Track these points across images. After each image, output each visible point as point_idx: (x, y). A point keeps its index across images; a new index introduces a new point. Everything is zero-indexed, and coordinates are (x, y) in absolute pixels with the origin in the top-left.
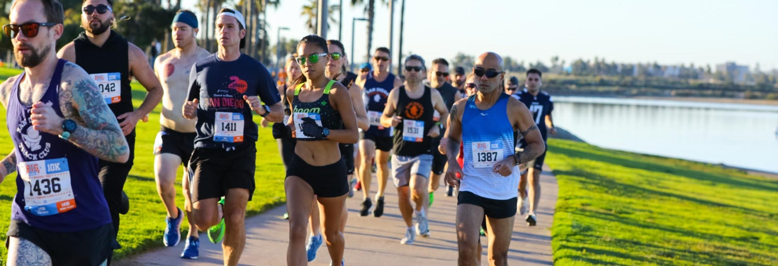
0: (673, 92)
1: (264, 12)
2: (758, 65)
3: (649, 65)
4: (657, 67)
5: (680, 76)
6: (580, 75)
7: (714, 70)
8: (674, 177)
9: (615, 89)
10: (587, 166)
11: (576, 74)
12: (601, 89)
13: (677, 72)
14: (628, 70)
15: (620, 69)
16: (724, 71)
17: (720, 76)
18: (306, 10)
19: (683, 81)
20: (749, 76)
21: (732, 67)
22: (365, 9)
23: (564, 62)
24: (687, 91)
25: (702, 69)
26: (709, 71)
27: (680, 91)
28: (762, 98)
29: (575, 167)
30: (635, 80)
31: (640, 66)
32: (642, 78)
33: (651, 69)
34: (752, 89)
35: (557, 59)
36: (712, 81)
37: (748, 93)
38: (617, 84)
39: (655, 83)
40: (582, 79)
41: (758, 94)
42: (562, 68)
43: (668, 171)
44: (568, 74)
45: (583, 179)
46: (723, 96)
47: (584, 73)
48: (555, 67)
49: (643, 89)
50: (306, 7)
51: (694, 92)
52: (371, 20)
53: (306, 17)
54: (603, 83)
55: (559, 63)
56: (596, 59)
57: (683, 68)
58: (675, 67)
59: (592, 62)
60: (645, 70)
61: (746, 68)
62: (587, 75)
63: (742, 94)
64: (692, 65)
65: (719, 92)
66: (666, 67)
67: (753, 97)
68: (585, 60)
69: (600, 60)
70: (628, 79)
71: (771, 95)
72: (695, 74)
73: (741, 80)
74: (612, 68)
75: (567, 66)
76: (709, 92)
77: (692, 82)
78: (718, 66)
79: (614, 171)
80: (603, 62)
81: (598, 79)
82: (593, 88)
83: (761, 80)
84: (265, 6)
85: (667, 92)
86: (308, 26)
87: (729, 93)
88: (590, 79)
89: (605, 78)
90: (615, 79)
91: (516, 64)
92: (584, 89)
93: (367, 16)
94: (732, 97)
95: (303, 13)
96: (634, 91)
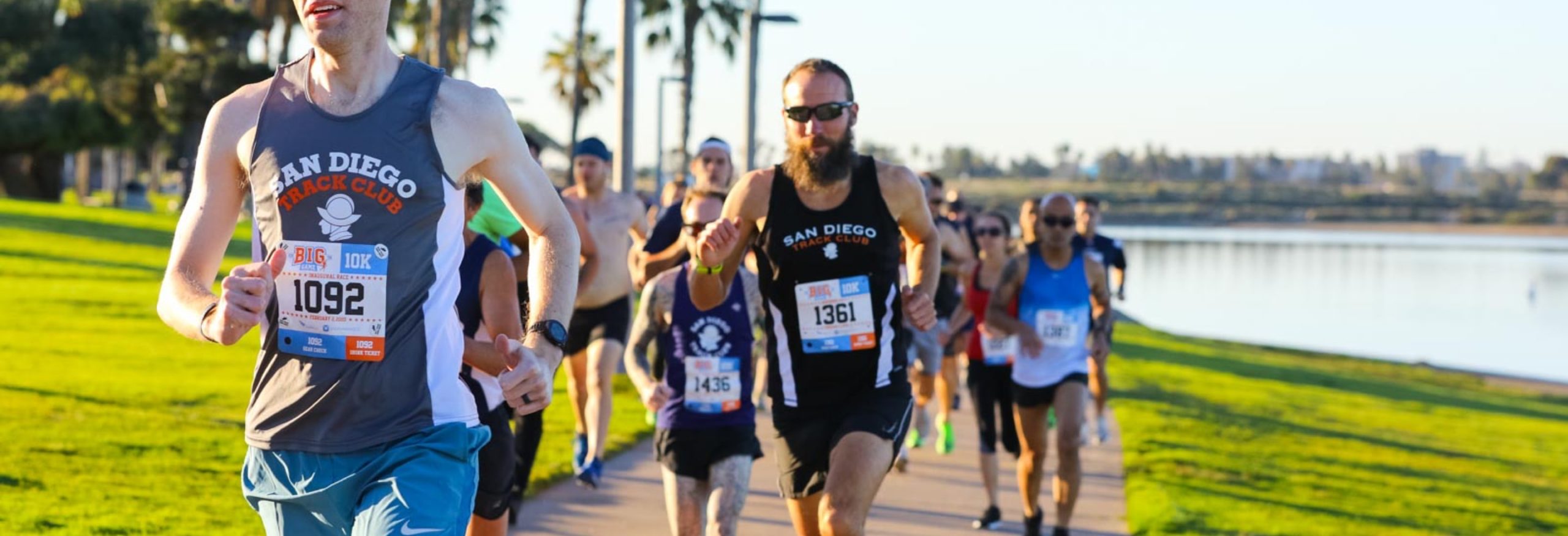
0: (1311, 213)
1: (465, 66)
2: (1483, 155)
3: (1257, 158)
4: (1275, 162)
5: (1325, 179)
6: (1117, 180)
7: (1392, 165)
8: (1343, 397)
9: (1189, 208)
10: (1165, 377)
11: (1107, 179)
12: (1162, 210)
13: (1315, 172)
14: (1214, 169)
15: (1197, 168)
16: (1415, 169)
17: (1404, 177)
18: (554, 60)
19: (1329, 189)
20: (1467, 177)
21: (1430, 159)
22: (677, 57)
23: (1080, 156)
24: (1338, 211)
25: (1367, 165)
26: (1383, 169)
27: (1326, 211)
28: (1496, 221)
29: (1140, 380)
30: (1230, 189)
31: (1240, 161)
32: (1245, 186)
33: (1263, 167)
34: (1474, 202)
35: (1065, 149)
36: (1389, 188)
37: (1466, 212)
38: (1193, 198)
39: (1271, 195)
40: (1120, 190)
41: (1487, 213)
42: (1076, 167)
43: (1329, 382)
44: (1090, 180)
45: (1165, 406)
46: (1414, 218)
47: (1125, 176)
48: (1063, 165)
49: (1248, 209)
50: (553, 54)
51: (1353, 211)
52: (687, 79)
53: (553, 75)
54: (1163, 197)
55: (1071, 157)
56: (1149, 148)
57: (1328, 163)
58: (1311, 162)
59: (1140, 155)
60: (1249, 168)
61: (1458, 160)
62: (1131, 180)
63: (1453, 215)
64: (1348, 158)
65: (1405, 211)
66: (1293, 163)
67: (1477, 221)
68: (1125, 148)
69: (1156, 149)
70: (1215, 188)
71: (1514, 215)
72: (1354, 174)
73: (1448, 185)
74: (1180, 167)
75: (1088, 164)
76: (1385, 212)
77: (1348, 191)
78: (1402, 158)
79: (1221, 386)
80: (1163, 156)
81: (1152, 189)
82: (1144, 209)
83: (1491, 184)
84: (466, 54)
85: (1298, 213)
86: (558, 93)
87: (1425, 212)
88: (1136, 188)
89: (1169, 186)
90: (1189, 188)
91: (982, 162)
92: (1127, 210)
93: (679, 71)
94: (1432, 220)
95: (547, 67)
96: (1230, 213)
